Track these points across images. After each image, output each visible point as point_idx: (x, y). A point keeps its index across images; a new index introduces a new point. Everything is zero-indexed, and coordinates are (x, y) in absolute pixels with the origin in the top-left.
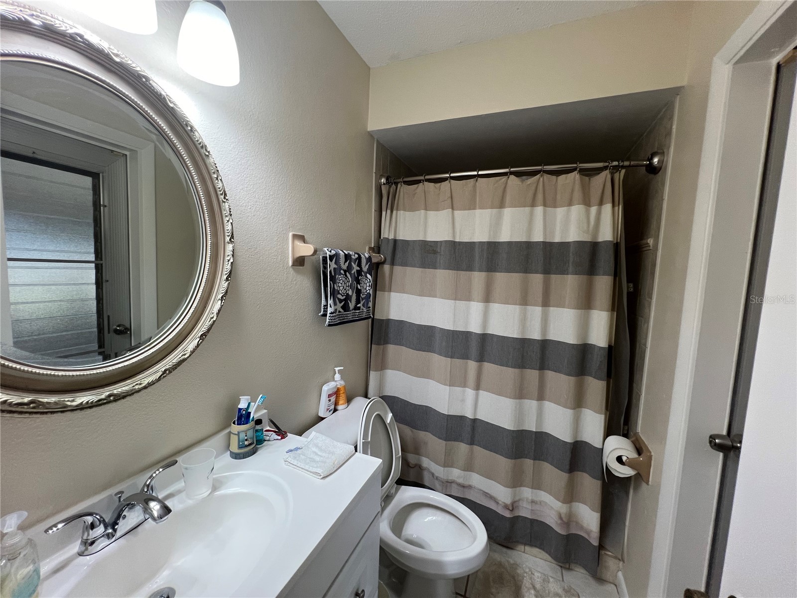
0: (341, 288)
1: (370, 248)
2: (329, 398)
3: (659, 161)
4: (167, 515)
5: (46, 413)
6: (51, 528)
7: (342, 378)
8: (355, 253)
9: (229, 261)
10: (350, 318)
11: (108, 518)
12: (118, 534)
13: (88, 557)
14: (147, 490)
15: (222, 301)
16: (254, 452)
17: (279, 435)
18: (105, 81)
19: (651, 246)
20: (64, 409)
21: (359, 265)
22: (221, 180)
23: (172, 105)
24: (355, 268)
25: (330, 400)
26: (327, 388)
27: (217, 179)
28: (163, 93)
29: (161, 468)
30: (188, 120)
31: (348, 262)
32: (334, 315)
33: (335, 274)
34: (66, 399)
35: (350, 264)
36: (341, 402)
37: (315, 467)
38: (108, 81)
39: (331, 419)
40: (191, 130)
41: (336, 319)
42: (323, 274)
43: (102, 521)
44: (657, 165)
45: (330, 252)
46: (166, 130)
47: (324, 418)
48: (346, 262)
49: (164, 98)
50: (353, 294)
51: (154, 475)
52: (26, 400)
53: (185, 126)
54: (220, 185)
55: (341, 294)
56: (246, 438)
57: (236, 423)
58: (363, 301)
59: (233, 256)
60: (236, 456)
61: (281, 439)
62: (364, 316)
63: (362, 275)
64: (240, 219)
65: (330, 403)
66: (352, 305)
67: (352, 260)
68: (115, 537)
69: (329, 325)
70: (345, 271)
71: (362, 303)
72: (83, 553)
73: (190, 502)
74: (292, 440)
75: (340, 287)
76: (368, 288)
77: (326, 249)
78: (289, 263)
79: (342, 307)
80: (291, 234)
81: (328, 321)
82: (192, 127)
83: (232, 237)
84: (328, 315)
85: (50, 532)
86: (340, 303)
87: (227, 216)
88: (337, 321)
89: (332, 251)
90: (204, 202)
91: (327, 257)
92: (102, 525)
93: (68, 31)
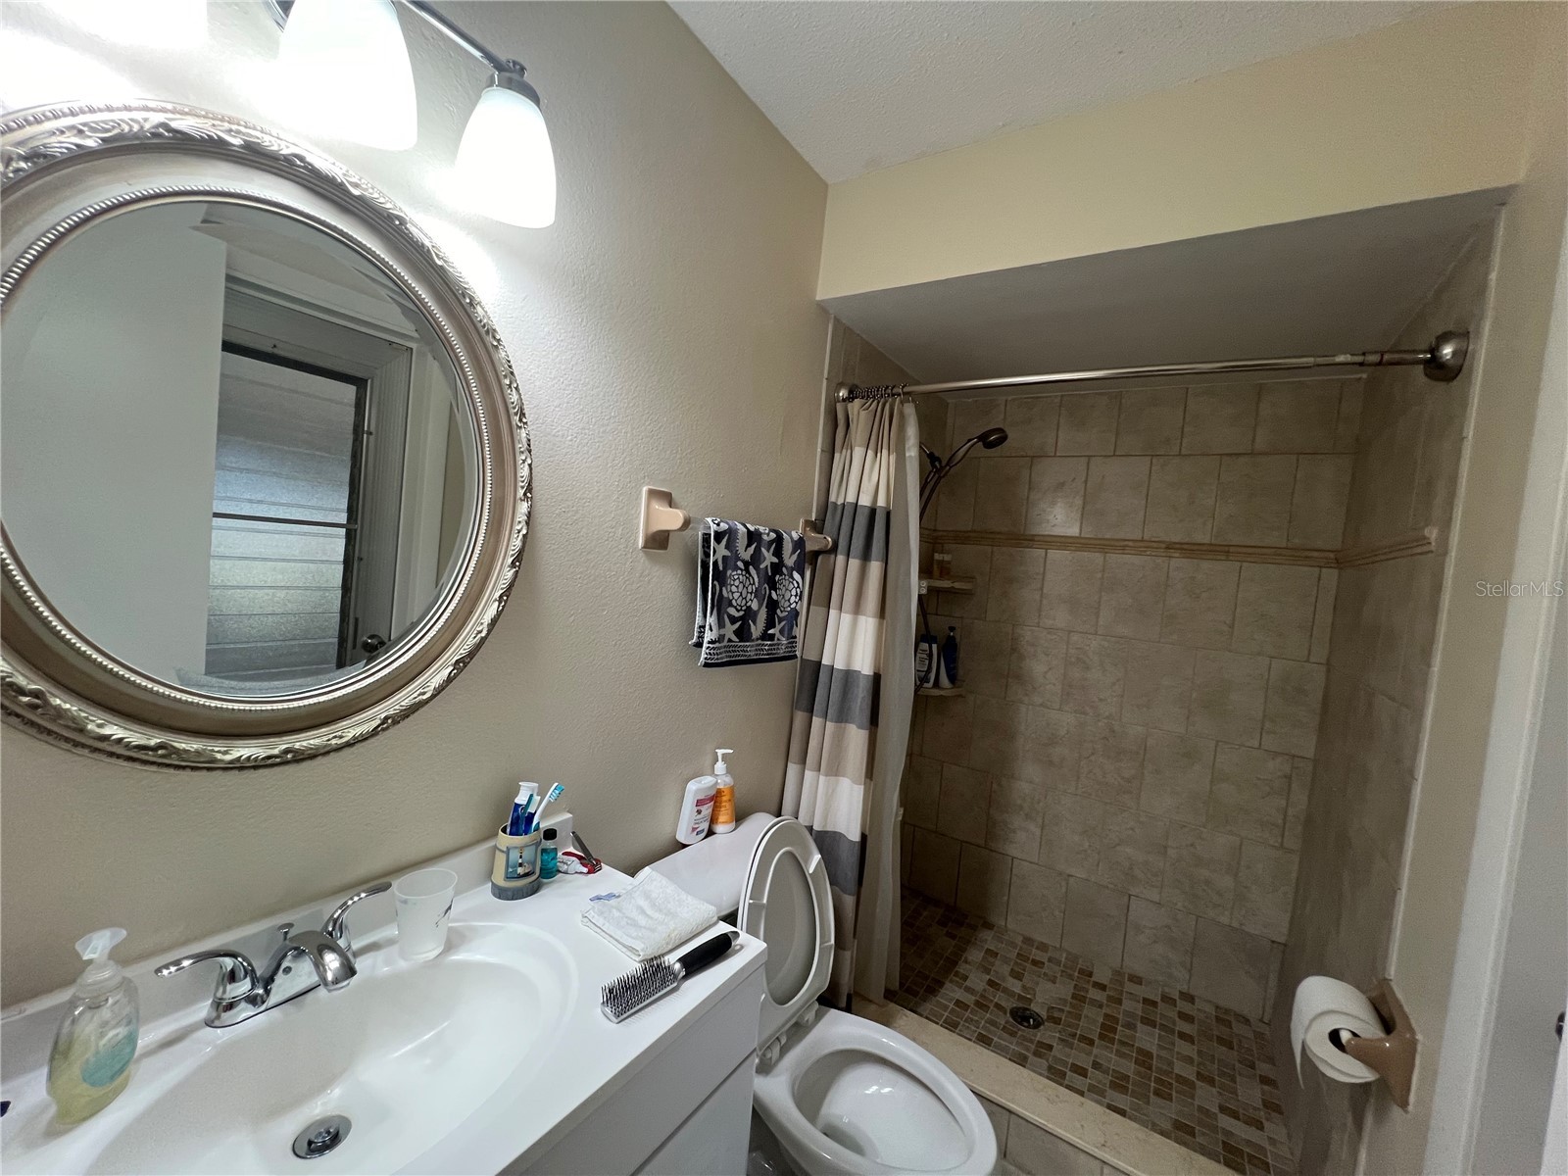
0: (736, 595)
1: (807, 523)
2: (699, 808)
3: (1454, 353)
4: (347, 978)
5: (184, 768)
6: (167, 967)
7: (729, 771)
8: (771, 530)
9: (519, 532)
10: (752, 654)
11: (261, 968)
12: (273, 1000)
13: (219, 1030)
14: (333, 929)
15: (500, 603)
16: (533, 890)
17: (584, 865)
18: (335, 227)
19: (1433, 544)
20: (210, 765)
21: (778, 553)
22: (517, 388)
23: (439, 263)
24: (769, 558)
25: (699, 812)
26: (696, 787)
27: (510, 386)
28: (427, 243)
29: (364, 891)
30: (466, 286)
31: (754, 546)
32: (717, 645)
33: (725, 568)
34: (216, 749)
35: (757, 550)
36: (722, 818)
37: (633, 938)
38: (340, 227)
39: (699, 848)
40: (471, 304)
41: (721, 653)
42: (702, 567)
43: (250, 972)
44: (1452, 361)
45: (718, 525)
46: (429, 304)
47: (685, 846)
48: (749, 545)
49: (429, 250)
50: (760, 608)
51: (350, 902)
52: (153, 742)
53: (461, 298)
54: (514, 397)
55: (735, 607)
56: (520, 861)
57: (508, 830)
58: (783, 623)
59: (527, 523)
60: (501, 893)
61: (589, 873)
62: (781, 652)
63: (782, 574)
64: (552, 459)
65: (699, 816)
66: (756, 630)
67: (763, 543)
68: (266, 1004)
69: (706, 665)
70: (747, 564)
71: (778, 627)
72: (213, 1022)
73: (402, 965)
74: (610, 878)
75: (733, 593)
76: (793, 599)
77: (709, 520)
78: (638, 543)
79: (736, 633)
80: (645, 489)
81: (703, 656)
82: (472, 299)
83: (529, 489)
84: (705, 645)
85: (165, 972)
86: (733, 623)
87: (522, 452)
88: (721, 658)
89: (722, 524)
90: (484, 427)
91: (710, 535)
92: (248, 979)
93: (281, 152)
